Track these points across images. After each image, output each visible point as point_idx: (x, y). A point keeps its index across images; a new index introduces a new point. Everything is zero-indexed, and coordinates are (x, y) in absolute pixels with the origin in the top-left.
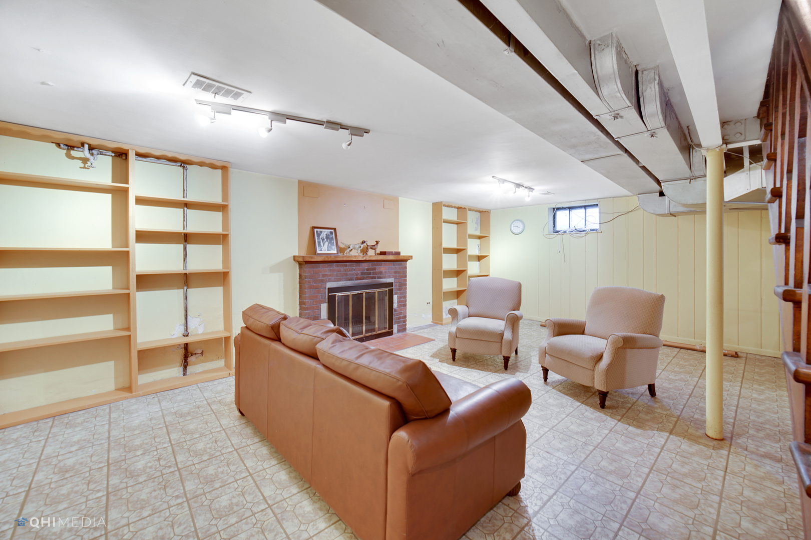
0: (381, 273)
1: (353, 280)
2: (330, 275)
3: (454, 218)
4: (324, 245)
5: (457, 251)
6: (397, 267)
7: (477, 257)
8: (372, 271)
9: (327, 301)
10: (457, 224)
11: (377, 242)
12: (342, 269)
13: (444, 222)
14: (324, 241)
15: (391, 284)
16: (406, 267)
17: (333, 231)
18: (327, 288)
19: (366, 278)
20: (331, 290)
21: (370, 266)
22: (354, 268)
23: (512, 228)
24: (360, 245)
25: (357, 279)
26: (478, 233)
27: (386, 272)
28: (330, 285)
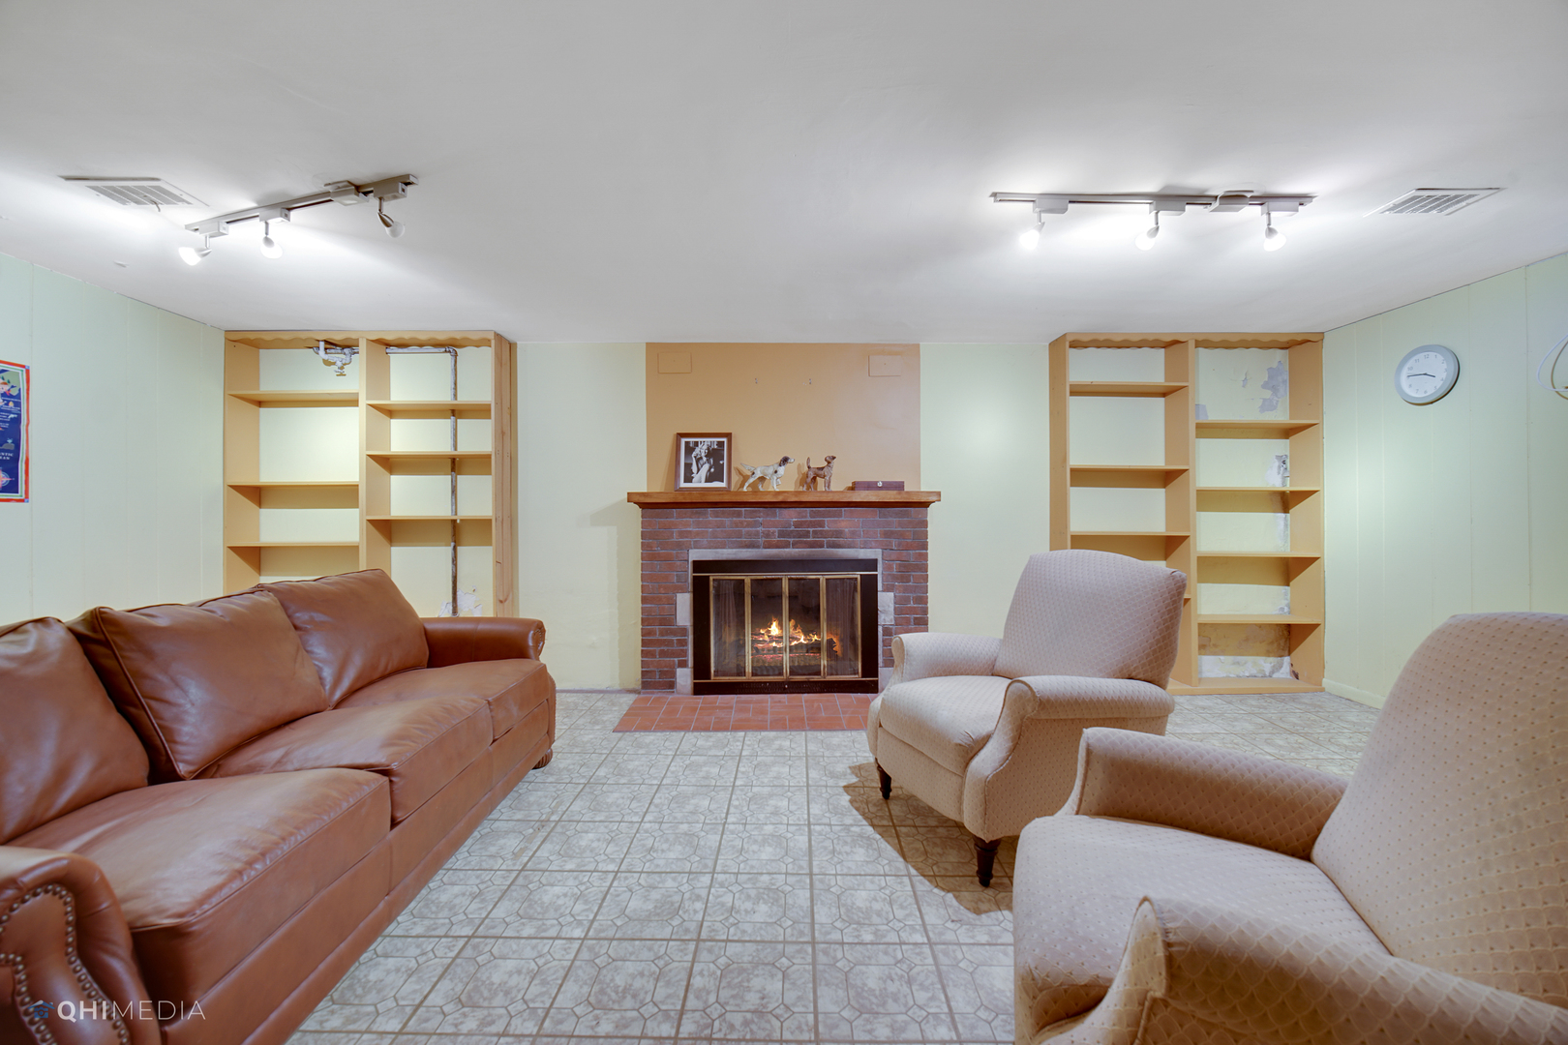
0: (838, 534)
1: (758, 547)
2: (698, 534)
3: (1157, 377)
4: (698, 470)
5: (1166, 478)
6: (894, 520)
7: (1282, 498)
8: (811, 530)
9: (690, 588)
10: (1164, 395)
11: (830, 460)
12: (727, 521)
13: (1073, 393)
14: (701, 462)
15: (872, 564)
16: (927, 522)
17: (725, 440)
18: (690, 560)
19: (795, 545)
20: (698, 566)
21: (806, 517)
22: (761, 519)
23: (1405, 383)
24: (776, 467)
25: (769, 546)
26: (1281, 416)
27: (853, 534)
28: (696, 555)
